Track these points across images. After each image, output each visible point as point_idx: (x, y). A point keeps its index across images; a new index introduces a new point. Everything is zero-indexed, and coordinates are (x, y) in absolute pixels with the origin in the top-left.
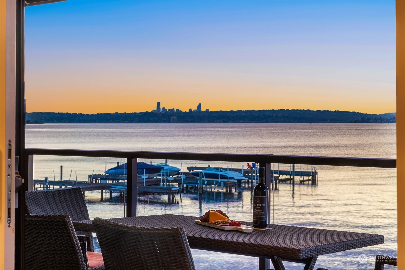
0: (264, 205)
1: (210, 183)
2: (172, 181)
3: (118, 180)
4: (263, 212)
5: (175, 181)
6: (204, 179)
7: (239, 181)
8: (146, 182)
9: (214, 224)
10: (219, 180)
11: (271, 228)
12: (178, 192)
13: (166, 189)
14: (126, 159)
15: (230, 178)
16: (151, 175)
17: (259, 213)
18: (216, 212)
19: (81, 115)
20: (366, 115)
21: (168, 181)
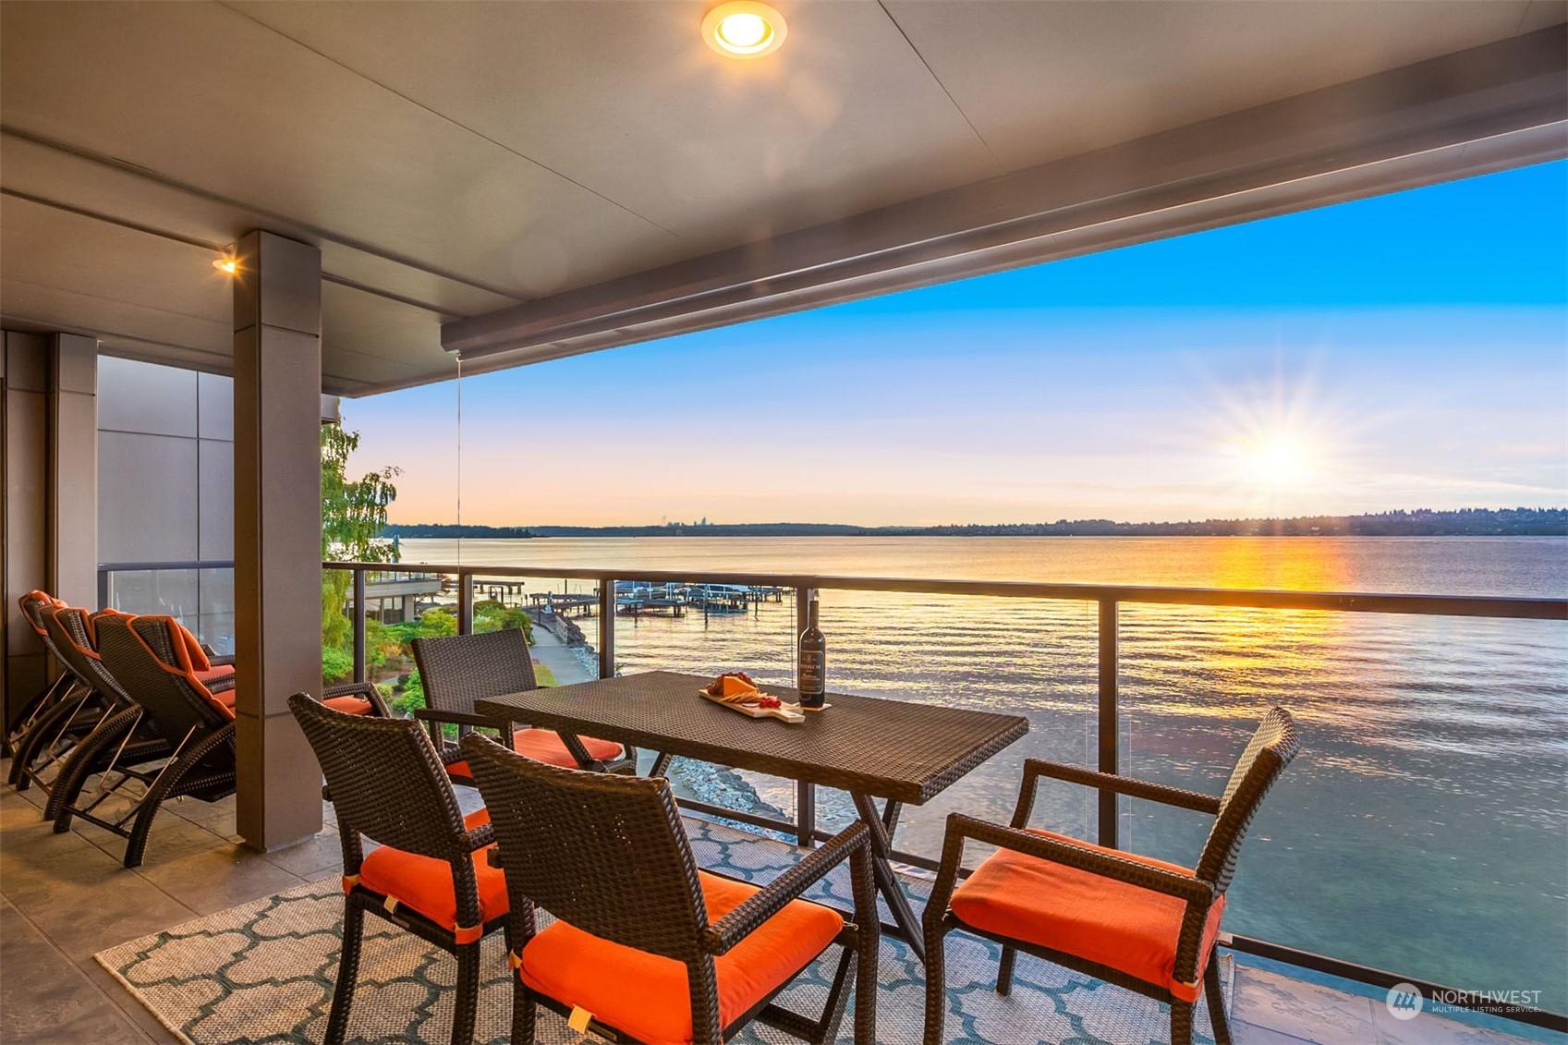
0: (819, 667)
1: (715, 595)
2: (678, 594)
3: (623, 593)
4: (818, 679)
5: (681, 593)
6: (710, 591)
7: (744, 594)
8: (652, 595)
9: (733, 702)
10: (724, 592)
11: (830, 705)
12: (683, 605)
13: (672, 602)
14: (598, 581)
15: (735, 591)
16: (657, 588)
17: (810, 681)
18: (736, 678)
19: (587, 529)
20: (862, 528)
21: (674, 594)
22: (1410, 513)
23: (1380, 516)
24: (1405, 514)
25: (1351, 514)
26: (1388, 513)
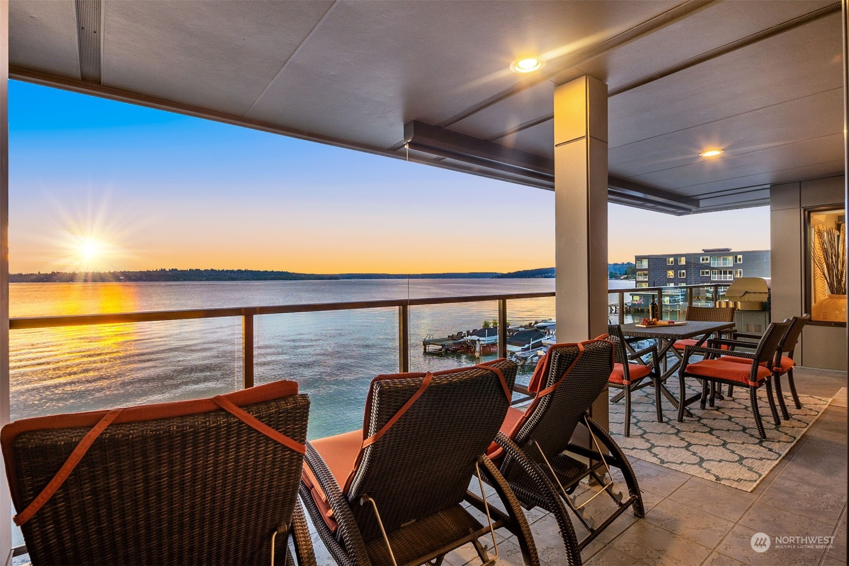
22: (168, 270)
23: (155, 271)
24: (166, 271)
25: (140, 270)
26: (158, 270)
